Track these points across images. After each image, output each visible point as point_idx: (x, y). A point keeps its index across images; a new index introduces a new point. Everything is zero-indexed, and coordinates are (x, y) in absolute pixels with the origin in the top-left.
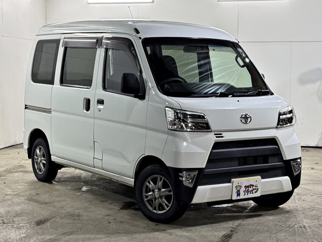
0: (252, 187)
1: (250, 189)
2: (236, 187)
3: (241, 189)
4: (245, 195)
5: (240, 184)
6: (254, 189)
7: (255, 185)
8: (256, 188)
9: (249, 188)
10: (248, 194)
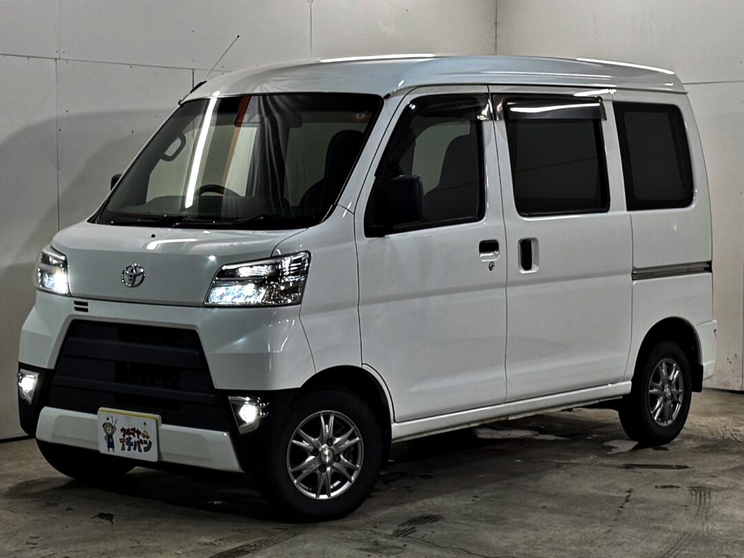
0: (136, 434)
1: (134, 439)
2: (103, 426)
3: (113, 432)
4: (123, 449)
5: (110, 421)
6: (141, 442)
7: (142, 432)
8: (145, 439)
9: (131, 436)
10: (129, 449)
